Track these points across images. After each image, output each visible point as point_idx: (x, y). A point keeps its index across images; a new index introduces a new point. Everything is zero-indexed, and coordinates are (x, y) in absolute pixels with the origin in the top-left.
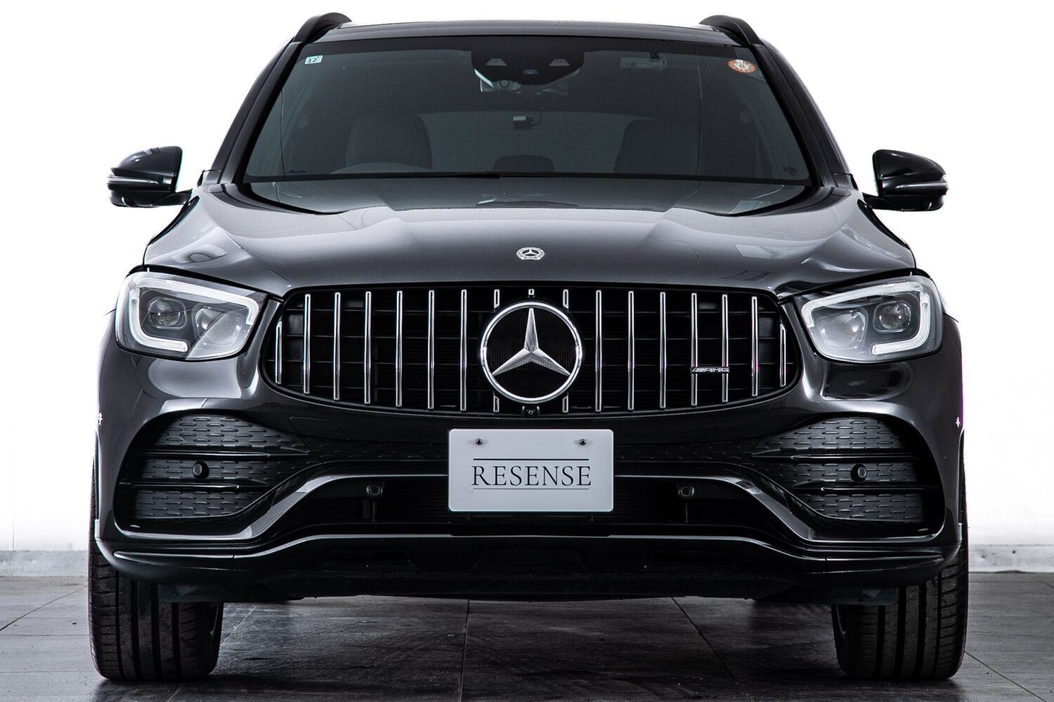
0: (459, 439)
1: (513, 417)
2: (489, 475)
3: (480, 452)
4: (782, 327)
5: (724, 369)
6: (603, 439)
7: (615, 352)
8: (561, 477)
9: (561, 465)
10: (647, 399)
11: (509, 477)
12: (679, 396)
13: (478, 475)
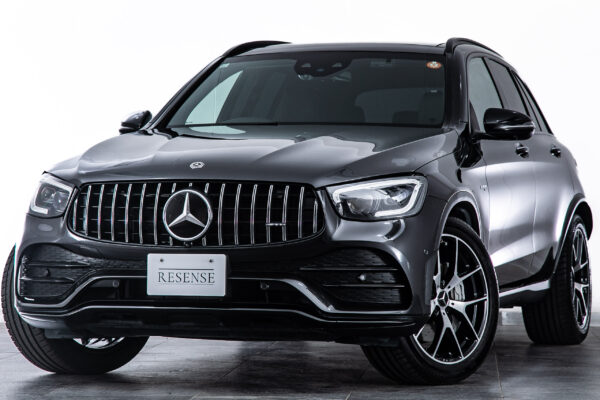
0: (153, 259)
1: (180, 248)
2: (166, 277)
3: (162, 265)
4: (316, 203)
5: (283, 223)
6: (220, 260)
7: (228, 215)
8: (200, 279)
9: (200, 272)
10: (244, 239)
11: (176, 278)
12: (260, 238)
13: (161, 277)
